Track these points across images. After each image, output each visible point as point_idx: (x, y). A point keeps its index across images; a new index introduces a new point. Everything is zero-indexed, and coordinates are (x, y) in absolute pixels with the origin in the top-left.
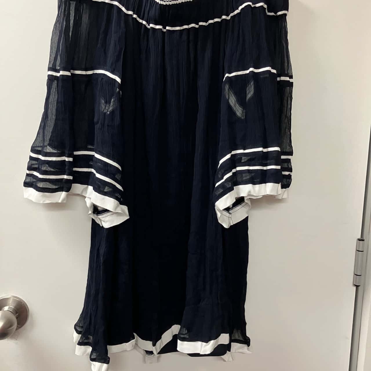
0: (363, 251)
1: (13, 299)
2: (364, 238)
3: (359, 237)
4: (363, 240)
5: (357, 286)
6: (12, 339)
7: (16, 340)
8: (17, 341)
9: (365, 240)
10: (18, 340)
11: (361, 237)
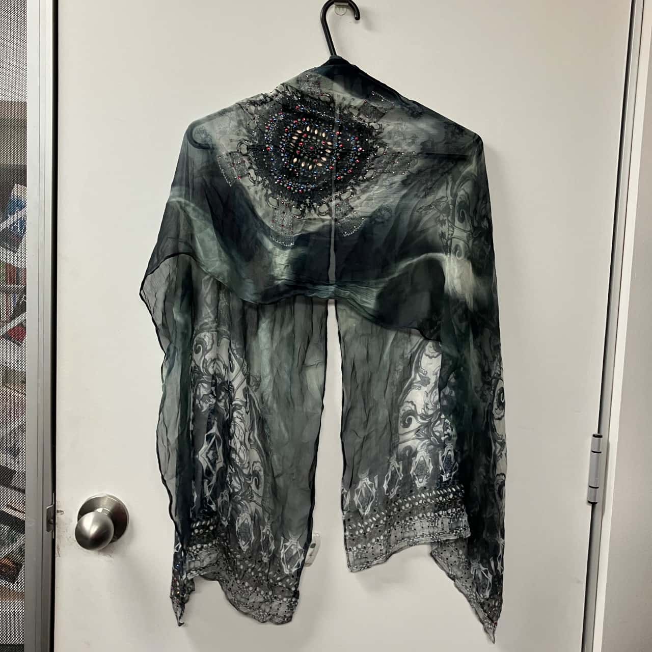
0: (600, 452)
1: (108, 499)
2: (602, 433)
3: (596, 432)
4: (600, 437)
5: (594, 505)
6: (104, 555)
7: (111, 556)
8: (110, 559)
9: (603, 437)
10: (112, 556)
11: (599, 432)
